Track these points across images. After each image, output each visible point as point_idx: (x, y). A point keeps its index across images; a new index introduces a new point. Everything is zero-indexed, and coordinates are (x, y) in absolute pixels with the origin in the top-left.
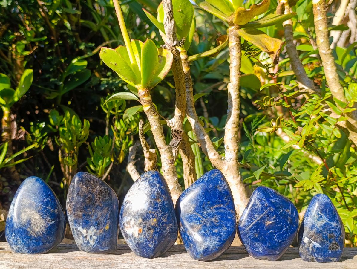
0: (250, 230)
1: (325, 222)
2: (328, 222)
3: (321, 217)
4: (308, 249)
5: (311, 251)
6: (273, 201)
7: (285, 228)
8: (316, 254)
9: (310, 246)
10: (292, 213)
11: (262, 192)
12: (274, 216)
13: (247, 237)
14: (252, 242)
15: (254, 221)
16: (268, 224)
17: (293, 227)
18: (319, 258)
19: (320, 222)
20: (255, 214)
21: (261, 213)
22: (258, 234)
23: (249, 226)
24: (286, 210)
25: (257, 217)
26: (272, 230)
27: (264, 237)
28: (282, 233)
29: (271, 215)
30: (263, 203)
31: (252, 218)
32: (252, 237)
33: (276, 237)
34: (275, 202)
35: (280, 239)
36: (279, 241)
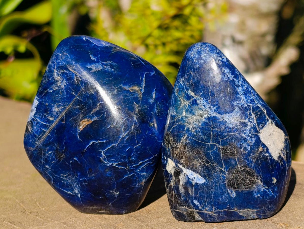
0: (45, 144)
1: (205, 116)
2: (213, 114)
3: (195, 103)
4: (177, 189)
5: (183, 194)
6: (94, 70)
7: (124, 131)
8: (196, 202)
9: (179, 181)
11: (70, 49)
12: (96, 106)
13: (43, 161)
14: (56, 172)
15: (53, 122)
18: (207, 211)
19: (195, 118)
20: (53, 104)
21: (66, 101)
22: (65, 153)
23: (43, 135)
24: (130, 87)
25: (59, 113)
26: (95, 140)
27: (78, 159)
28: (118, 145)
29: (90, 103)
30: (70, 76)
31: (47, 117)
32: (53, 162)
33: (105, 156)
34: (100, 70)
35: (115, 160)
36: (114, 164)
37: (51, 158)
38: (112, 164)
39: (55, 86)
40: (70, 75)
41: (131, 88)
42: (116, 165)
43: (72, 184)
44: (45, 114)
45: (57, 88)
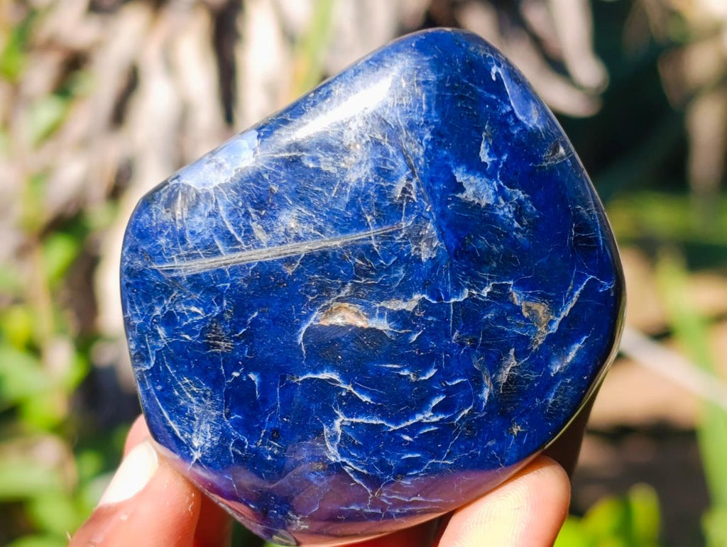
0: (196, 282)
6: (468, 194)
7: (436, 410)
10: (559, 341)
11: (441, 85)
12: (408, 295)
13: (158, 311)
14: (174, 362)
15: (259, 245)
16: (337, 320)
17: (501, 438)
20: (291, 203)
21: (335, 221)
22: (235, 341)
23: (207, 256)
24: (528, 300)
25: (293, 236)
26: (342, 378)
27: (262, 385)
28: (394, 430)
29: (396, 275)
30: (393, 168)
31: (253, 221)
32: (187, 337)
33: (340, 431)
34: (483, 205)
35: (359, 459)
36: (350, 466)
37: (185, 323)
38: (345, 464)
39: (331, 159)
40: (393, 164)
41: (529, 304)
42: (352, 472)
43: (197, 419)
44: (251, 210)
45: (332, 170)
